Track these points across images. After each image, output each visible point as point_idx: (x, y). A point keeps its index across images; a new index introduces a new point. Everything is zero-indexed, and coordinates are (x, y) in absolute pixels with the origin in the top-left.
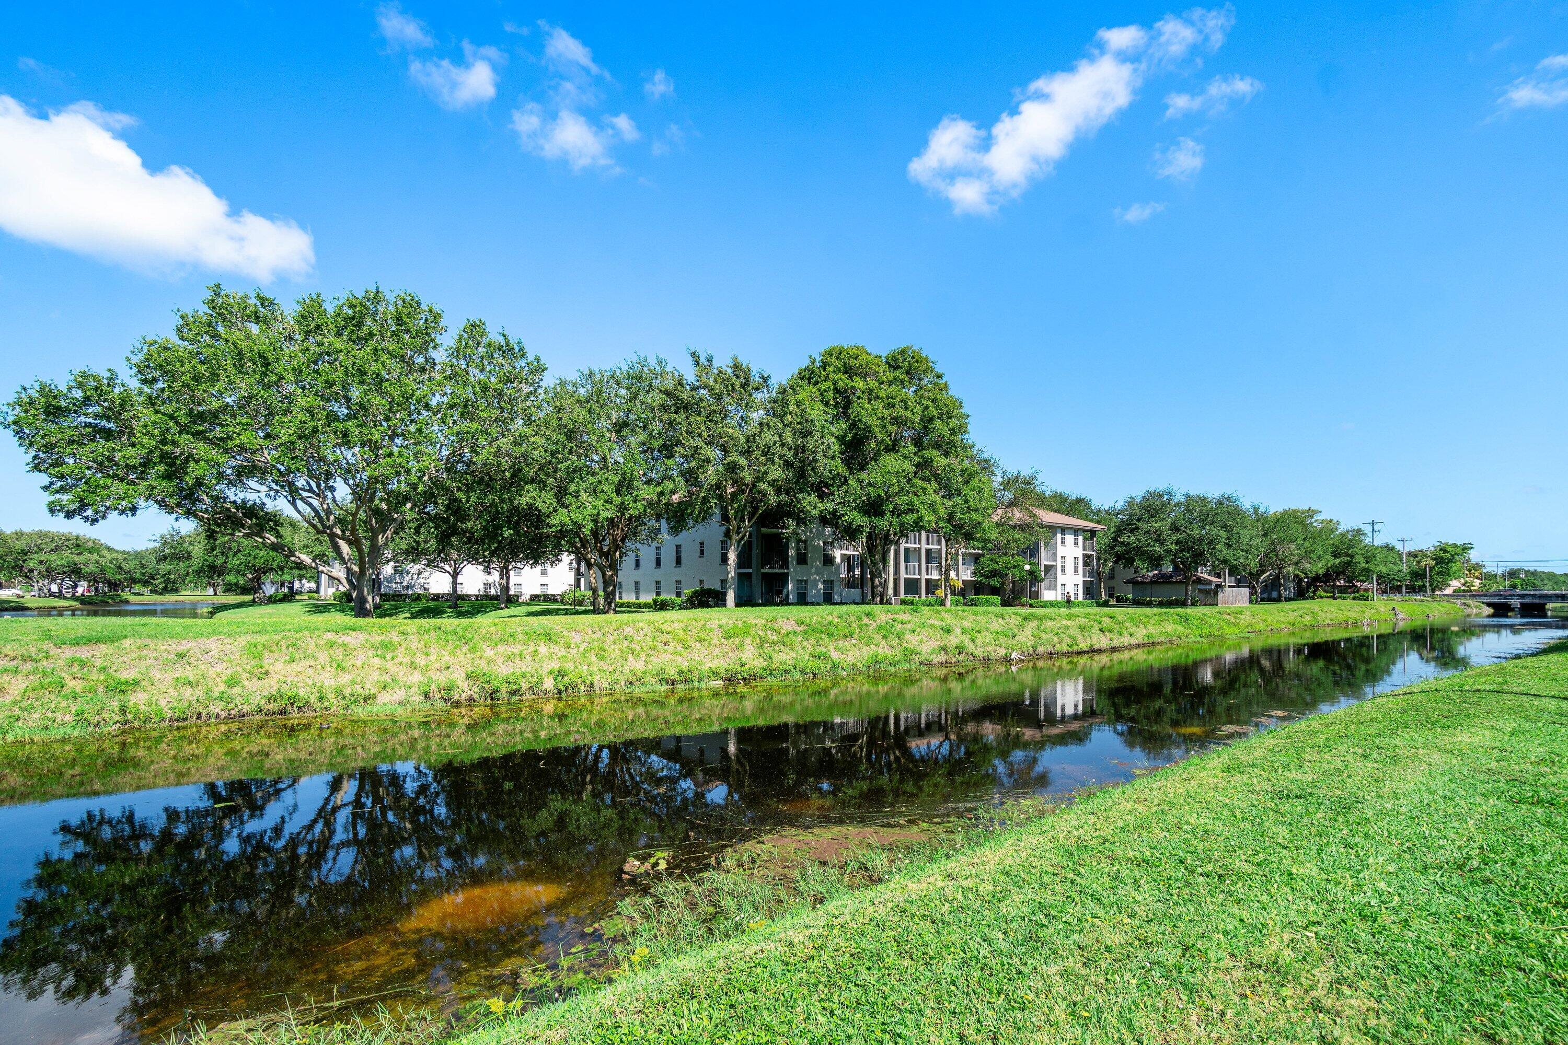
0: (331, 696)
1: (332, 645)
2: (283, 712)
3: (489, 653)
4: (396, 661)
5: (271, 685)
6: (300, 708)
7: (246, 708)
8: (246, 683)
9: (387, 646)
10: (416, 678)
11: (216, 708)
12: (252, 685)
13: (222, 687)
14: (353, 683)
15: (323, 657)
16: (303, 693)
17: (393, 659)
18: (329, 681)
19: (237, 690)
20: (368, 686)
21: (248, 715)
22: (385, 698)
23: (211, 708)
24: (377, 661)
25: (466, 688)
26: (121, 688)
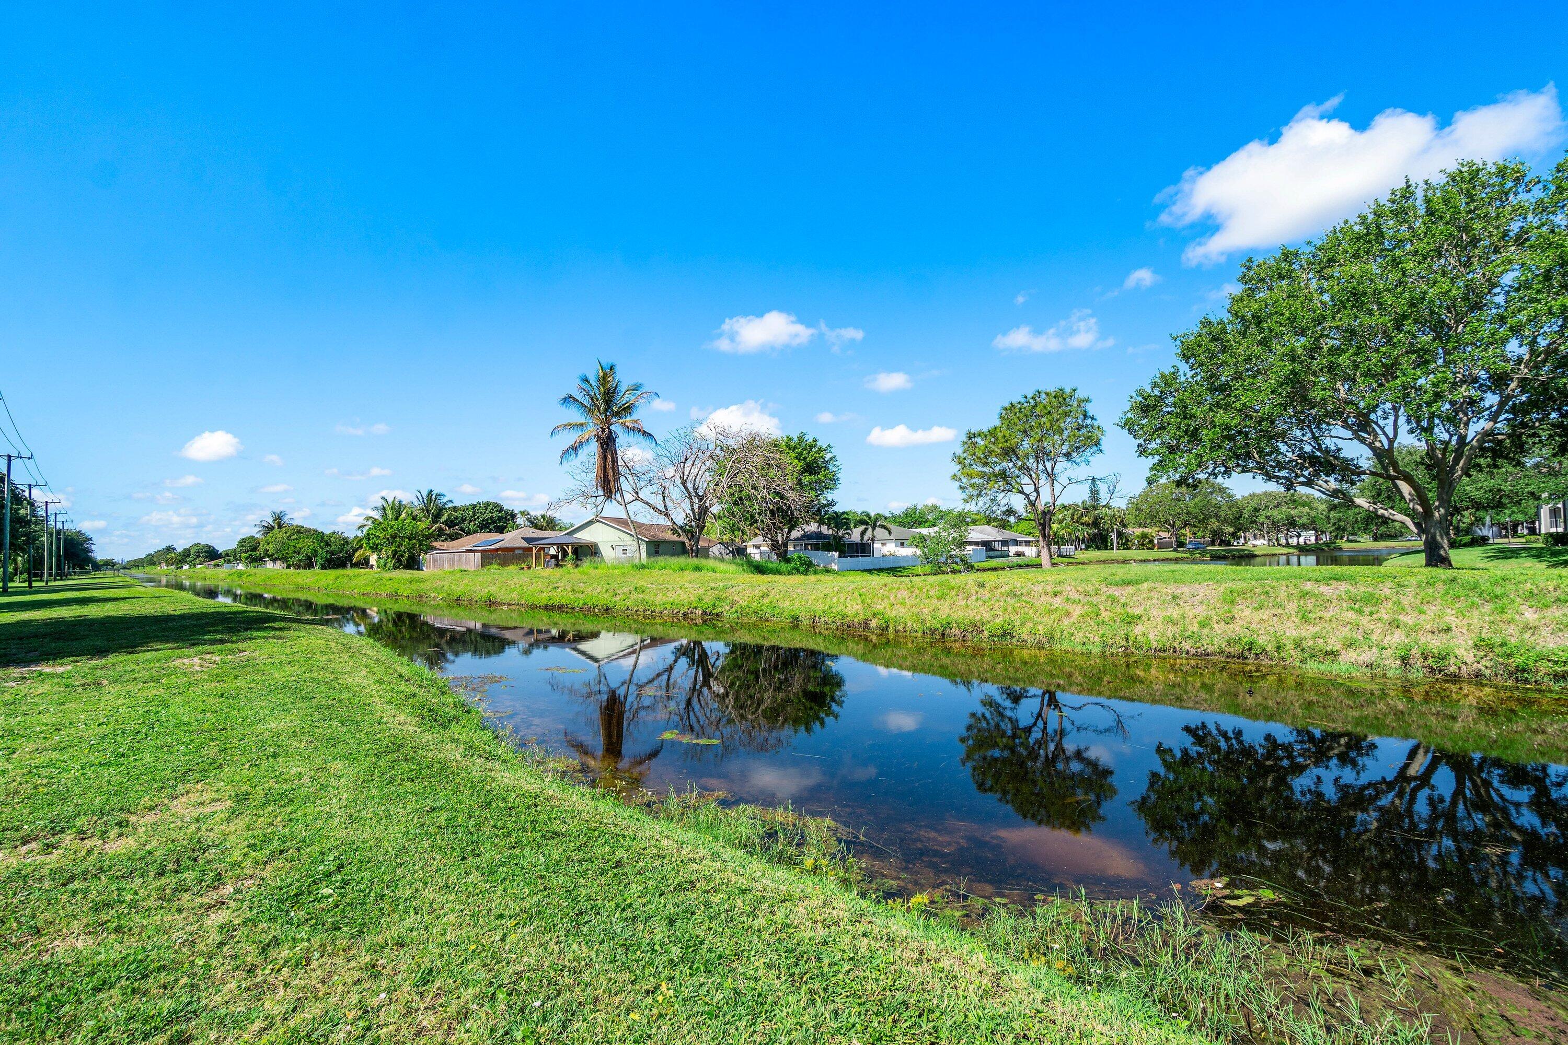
0: (1290, 646)
1: (1304, 595)
2: (1241, 656)
3: (1530, 616)
4: (1375, 617)
5: (1236, 629)
6: (1257, 654)
7: (1210, 649)
8: (1215, 626)
9: (1372, 600)
10: (1397, 638)
11: (1187, 645)
12: (1220, 628)
13: (1195, 627)
14: (1315, 637)
15: (1292, 607)
16: (1261, 641)
17: (1371, 613)
18: (1291, 631)
19: (1206, 631)
20: (1331, 642)
21: (1212, 654)
22: (1350, 656)
23: (1184, 643)
24: (1350, 615)
25: (1469, 658)
26: (1132, 620)
